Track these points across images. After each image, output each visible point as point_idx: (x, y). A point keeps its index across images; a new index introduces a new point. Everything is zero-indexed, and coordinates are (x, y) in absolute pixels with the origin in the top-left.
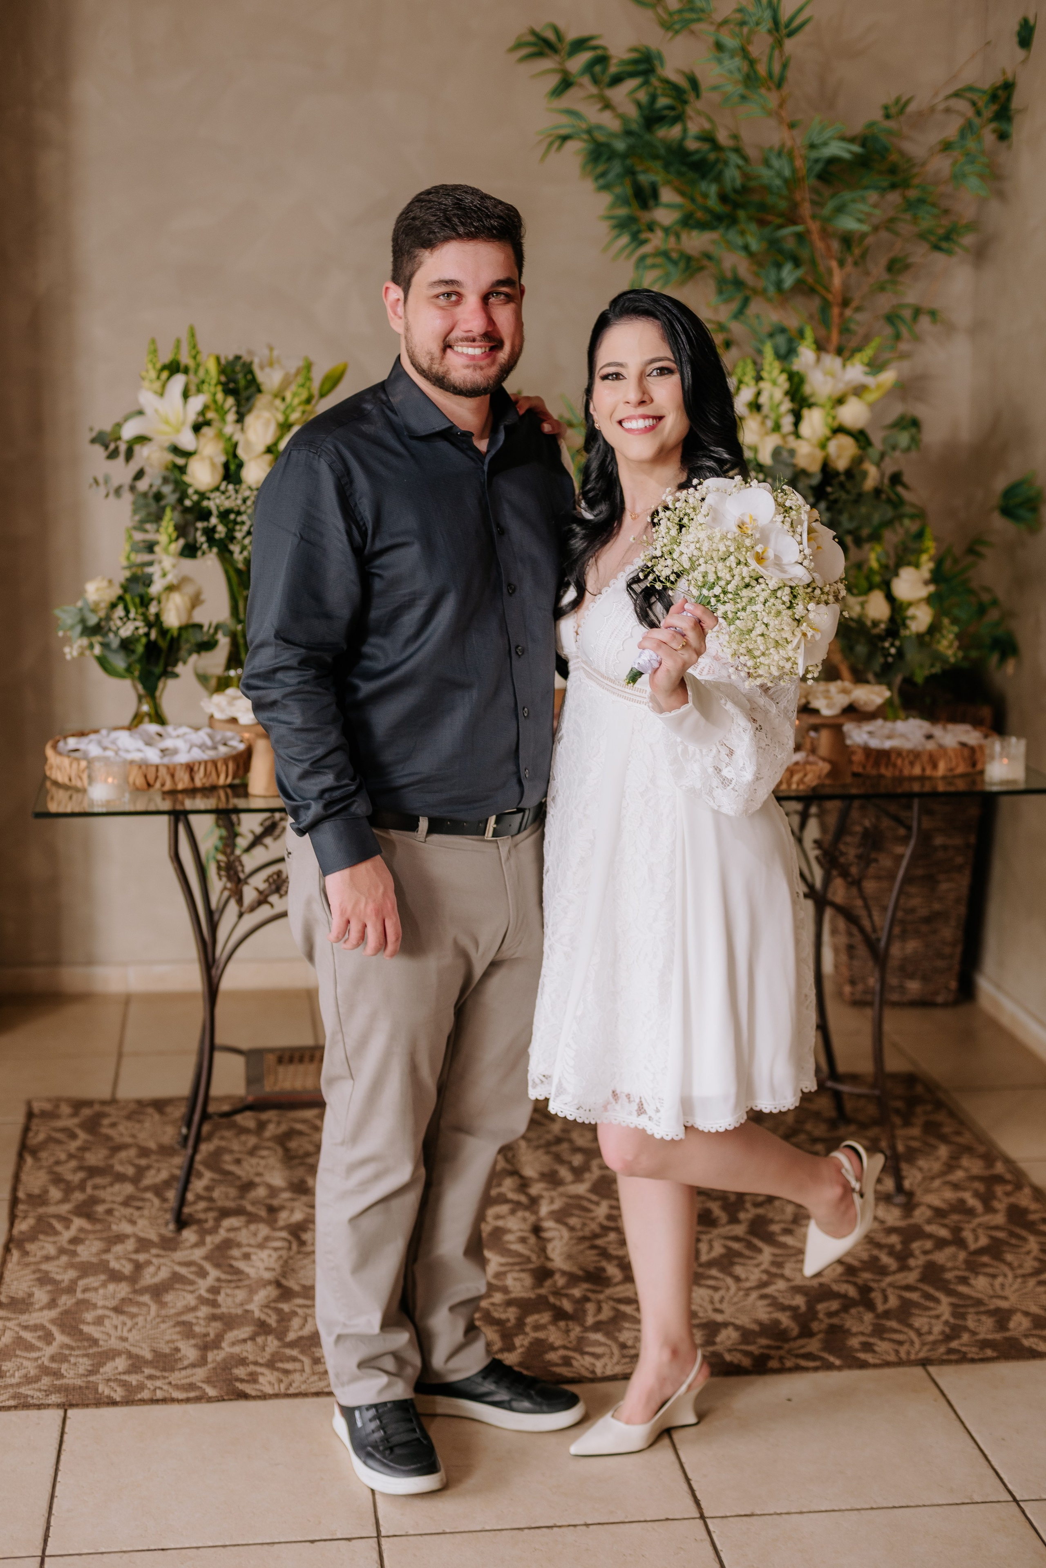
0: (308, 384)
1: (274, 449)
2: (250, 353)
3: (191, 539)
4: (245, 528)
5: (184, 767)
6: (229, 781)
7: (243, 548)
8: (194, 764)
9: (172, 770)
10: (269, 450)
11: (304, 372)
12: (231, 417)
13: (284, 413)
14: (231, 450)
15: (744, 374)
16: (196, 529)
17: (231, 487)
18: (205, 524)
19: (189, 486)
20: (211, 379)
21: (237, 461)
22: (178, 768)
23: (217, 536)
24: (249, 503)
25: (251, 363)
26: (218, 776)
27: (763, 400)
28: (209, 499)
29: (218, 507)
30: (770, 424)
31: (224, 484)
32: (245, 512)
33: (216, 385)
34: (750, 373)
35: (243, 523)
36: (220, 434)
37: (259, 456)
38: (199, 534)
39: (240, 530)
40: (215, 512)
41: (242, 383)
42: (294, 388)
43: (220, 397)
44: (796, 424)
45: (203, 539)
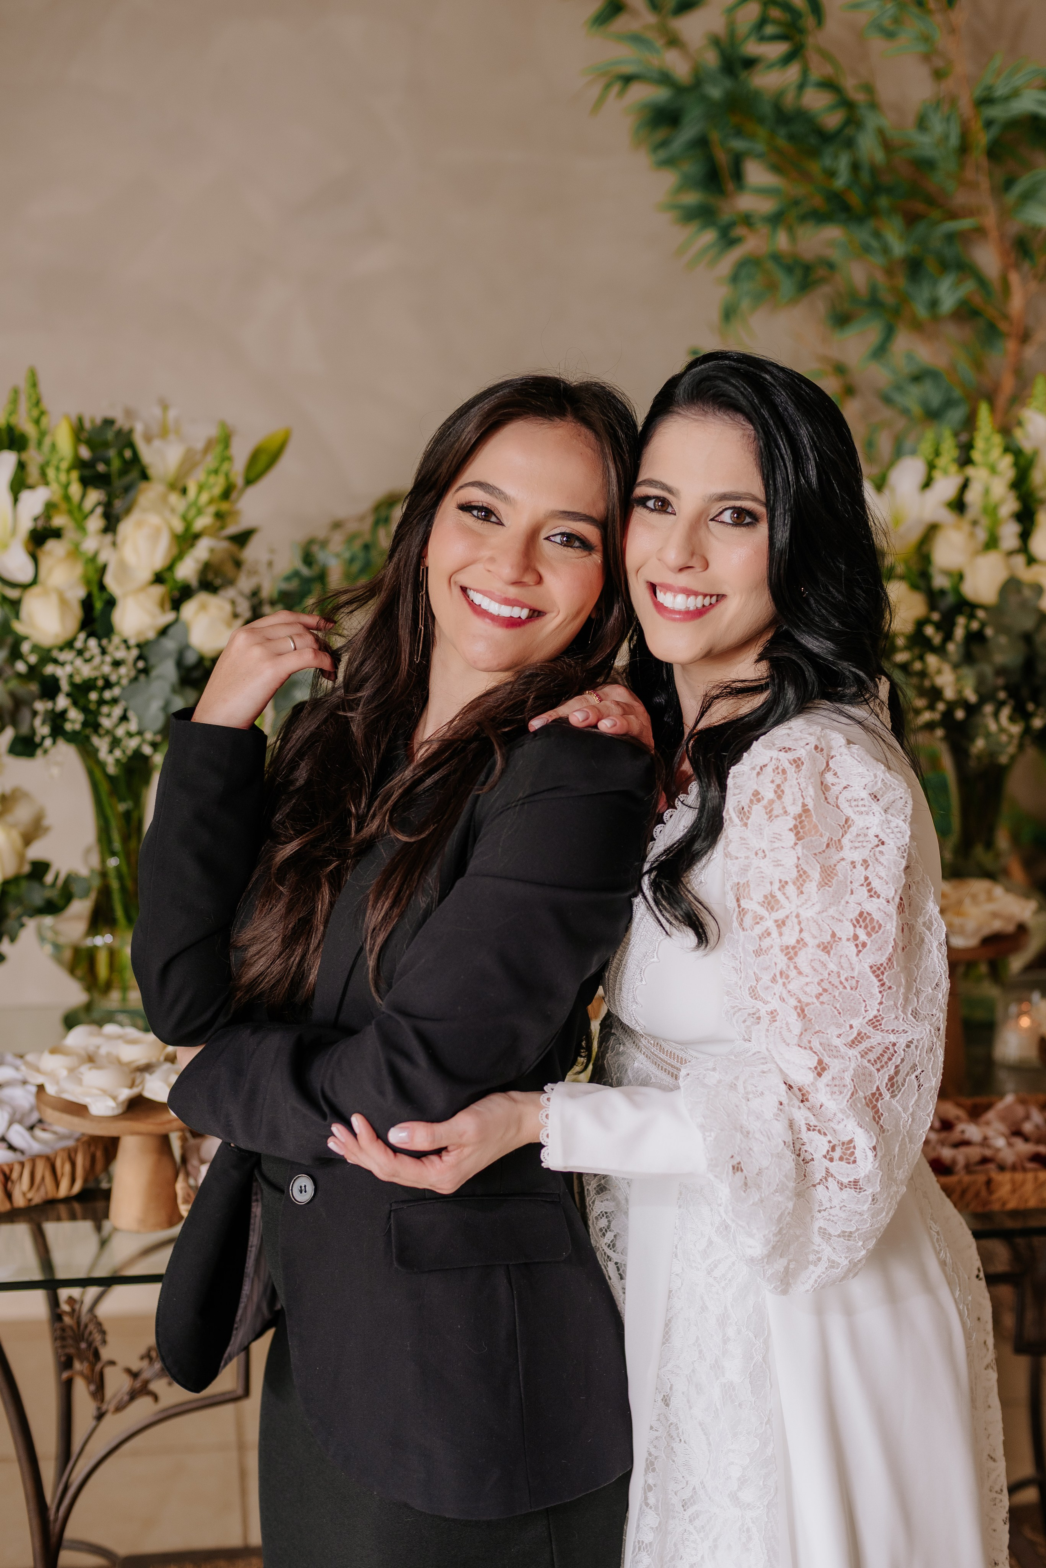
0: (225, 466)
1: (167, 576)
2: (129, 415)
3: (24, 730)
4: (117, 711)
6: (77, 1188)
7: (117, 744)
8: (11, 1167)
10: (159, 579)
11: (218, 449)
12: (95, 523)
13: (185, 516)
14: (95, 578)
15: (937, 453)
16: (35, 713)
17: (93, 643)
18: (49, 705)
19: (26, 638)
20: (62, 459)
23: (68, 727)
24: (123, 670)
25: (130, 431)
26: (56, 1181)
27: (972, 496)
28: (56, 661)
29: (71, 676)
30: (982, 535)
31: (82, 636)
32: (118, 683)
33: (69, 471)
34: (949, 451)
35: (115, 701)
36: (75, 552)
37: (142, 589)
38: (38, 722)
39: (109, 715)
40: (65, 686)
41: (116, 464)
42: (200, 475)
43: (75, 489)
44: (1025, 536)
45: (45, 730)
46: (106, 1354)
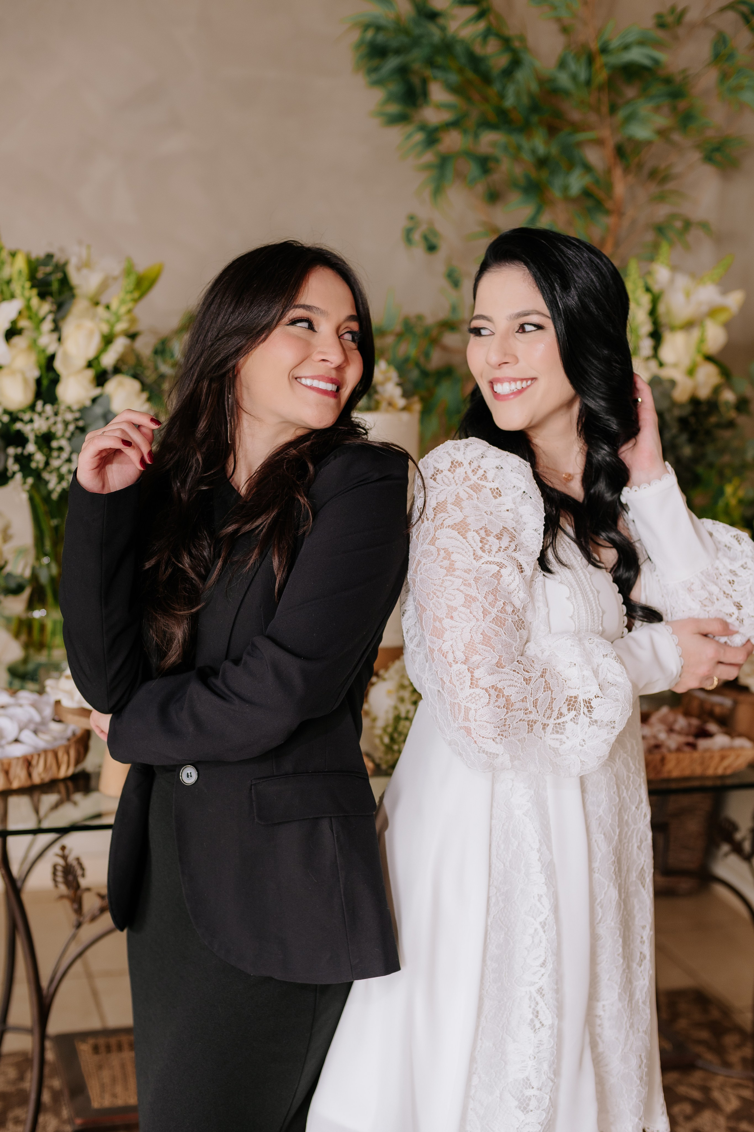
1: (95, 364)
2: (62, 250)
4: (65, 455)
5: (21, 762)
6: (70, 772)
7: (61, 478)
8: (32, 756)
9: (6, 767)
10: (90, 365)
12: (47, 325)
13: (108, 322)
14: (46, 363)
16: (7, 456)
17: (49, 408)
18: (19, 450)
20: (22, 280)
21: (51, 375)
22: (14, 763)
23: (33, 465)
24: (70, 427)
25: (66, 264)
26: (59, 767)
28: (22, 420)
29: (35, 431)
31: (39, 404)
32: (63, 436)
33: (31, 289)
36: (32, 345)
37: (79, 370)
38: (11, 461)
40: (31, 437)
41: (55, 286)
42: (118, 294)
43: (35, 301)
44: (656, 348)
45: (16, 467)
46: (84, 882)
